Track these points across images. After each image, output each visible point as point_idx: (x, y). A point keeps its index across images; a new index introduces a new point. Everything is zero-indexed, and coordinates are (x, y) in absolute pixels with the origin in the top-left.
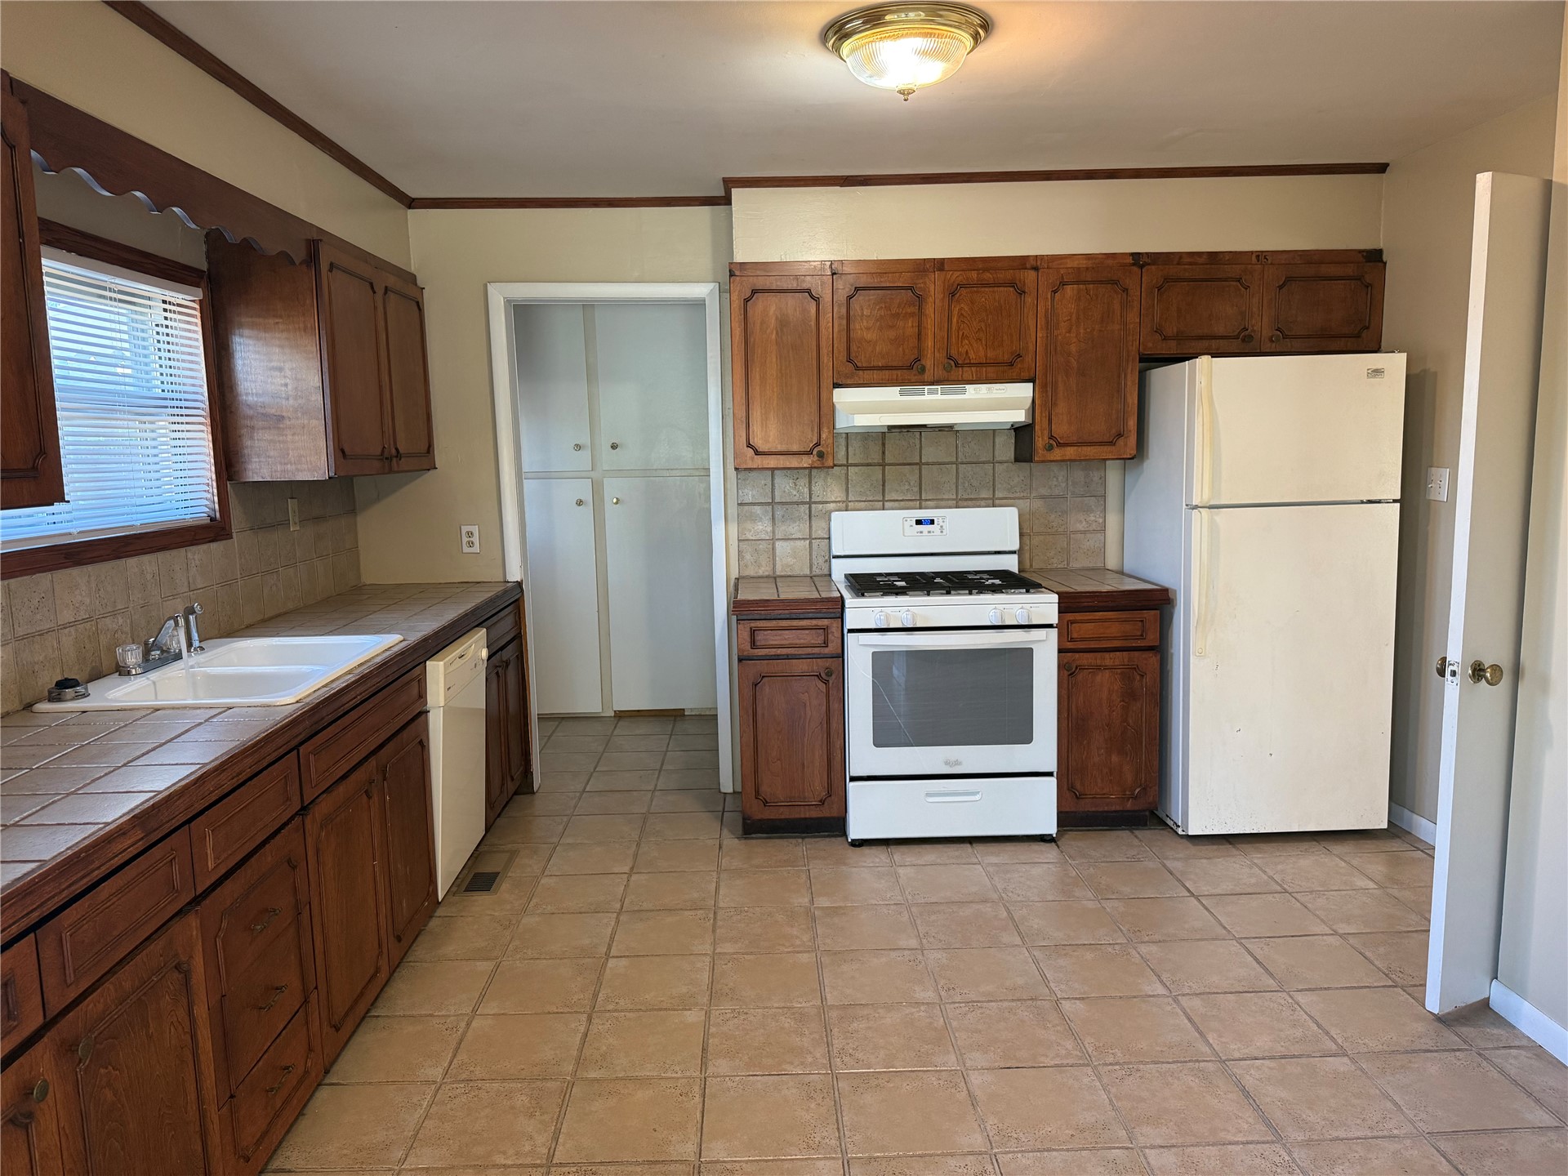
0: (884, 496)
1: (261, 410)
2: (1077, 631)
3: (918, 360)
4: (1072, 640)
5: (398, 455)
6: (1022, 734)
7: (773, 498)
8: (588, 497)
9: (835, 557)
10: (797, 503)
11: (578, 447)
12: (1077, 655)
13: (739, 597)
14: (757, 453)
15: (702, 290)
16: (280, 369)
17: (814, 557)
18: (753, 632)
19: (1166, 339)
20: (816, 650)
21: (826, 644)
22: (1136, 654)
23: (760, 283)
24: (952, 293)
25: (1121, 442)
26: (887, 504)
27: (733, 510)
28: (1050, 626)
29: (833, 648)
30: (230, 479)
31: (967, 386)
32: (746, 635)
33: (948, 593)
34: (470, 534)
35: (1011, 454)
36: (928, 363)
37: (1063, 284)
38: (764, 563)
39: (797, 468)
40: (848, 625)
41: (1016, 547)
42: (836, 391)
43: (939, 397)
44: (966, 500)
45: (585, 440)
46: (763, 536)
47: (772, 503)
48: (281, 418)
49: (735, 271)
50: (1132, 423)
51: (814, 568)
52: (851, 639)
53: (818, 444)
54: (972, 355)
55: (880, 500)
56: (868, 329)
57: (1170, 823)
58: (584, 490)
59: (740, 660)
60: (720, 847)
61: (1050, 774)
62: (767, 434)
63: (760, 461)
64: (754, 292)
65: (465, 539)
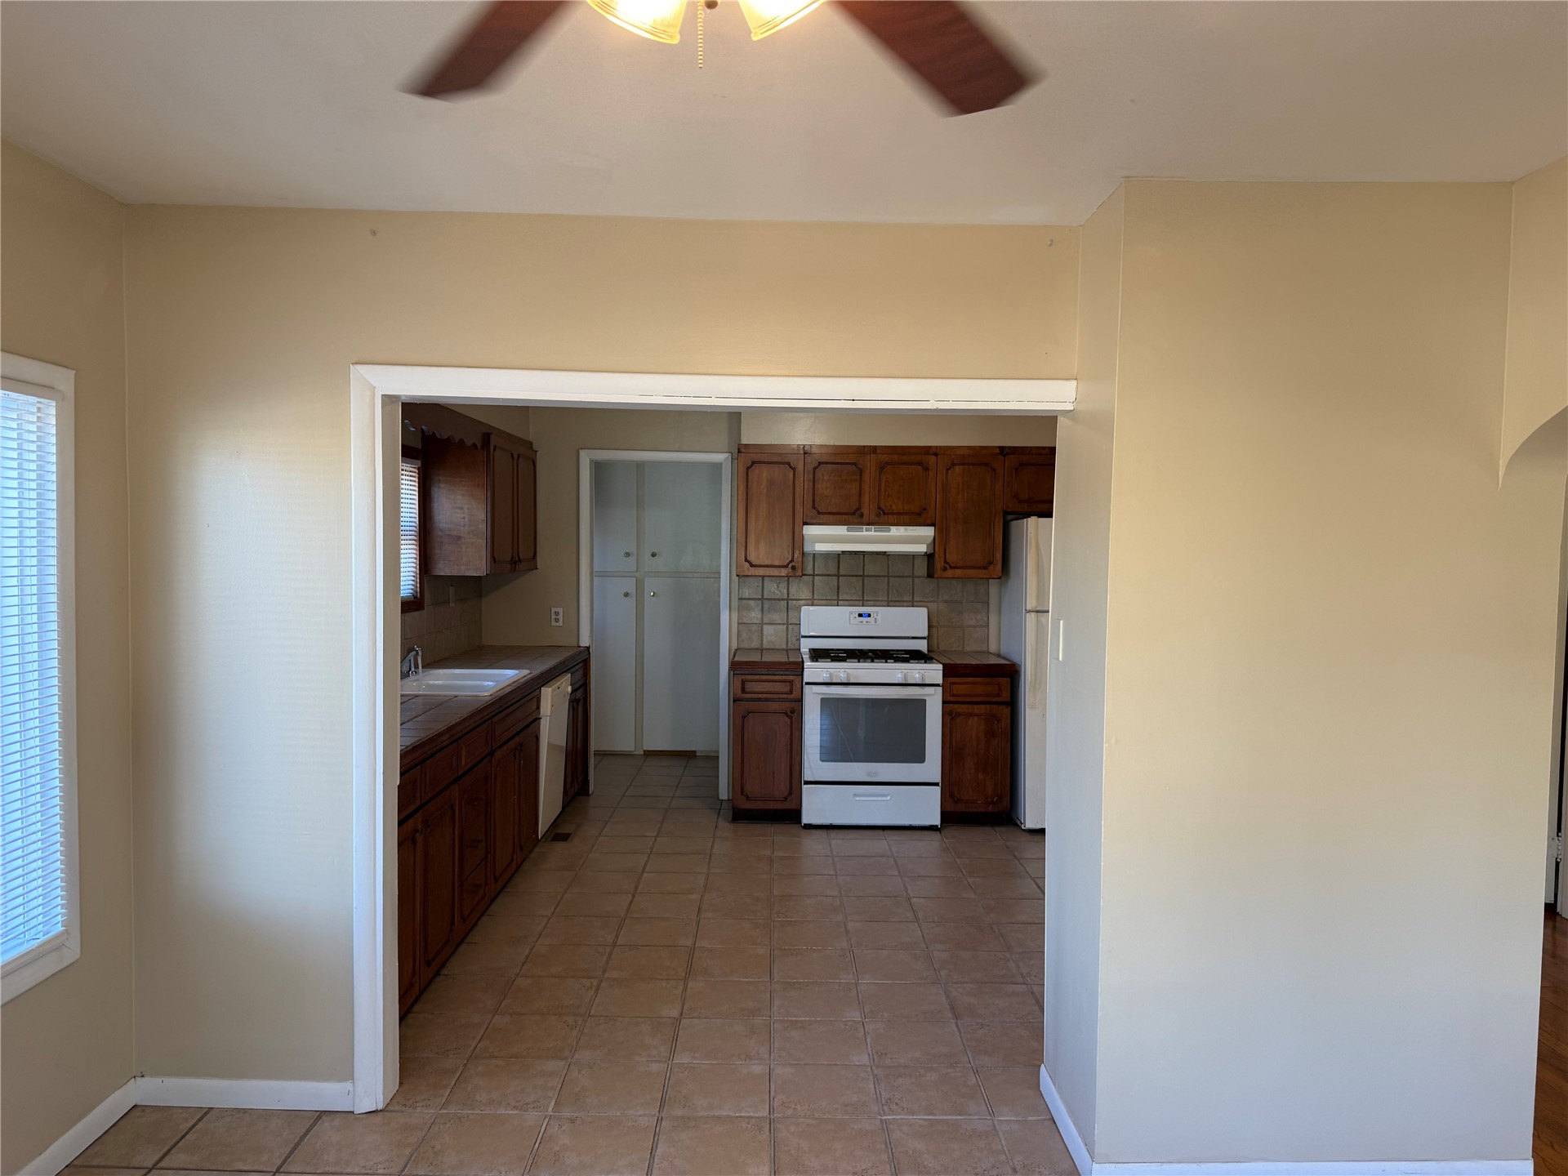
0: (838, 596)
1: (447, 533)
2: (957, 689)
3: (859, 509)
4: (953, 696)
5: (520, 560)
6: (920, 758)
7: (763, 595)
8: (632, 591)
9: (803, 637)
10: (779, 600)
11: (628, 555)
12: (956, 706)
13: (736, 659)
14: (752, 565)
15: (720, 457)
16: (462, 508)
17: (789, 637)
18: (743, 683)
19: (1020, 502)
20: (785, 696)
21: (791, 692)
22: (994, 706)
23: (757, 457)
24: (882, 468)
25: (991, 567)
26: (840, 603)
27: (735, 603)
28: (938, 685)
29: (795, 695)
30: (426, 573)
31: (891, 527)
32: (739, 684)
33: (872, 661)
34: (557, 613)
35: (925, 572)
36: (865, 512)
37: (953, 465)
38: (755, 640)
39: (778, 576)
40: (806, 680)
41: (925, 634)
42: (805, 527)
43: (873, 533)
44: (894, 601)
45: (633, 549)
46: (755, 621)
47: (762, 599)
48: (459, 538)
49: (741, 450)
50: (999, 555)
51: (789, 644)
52: (807, 688)
53: (792, 561)
54: (894, 507)
55: (835, 599)
56: (827, 488)
57: (1019, 823)
58: (629, 585)
59: (734, 701)
60: (716, 827)
61: (937, 784)
62: (759, 554)
63: (753, 571)
64: (754, 463)
65: (553, 617)
